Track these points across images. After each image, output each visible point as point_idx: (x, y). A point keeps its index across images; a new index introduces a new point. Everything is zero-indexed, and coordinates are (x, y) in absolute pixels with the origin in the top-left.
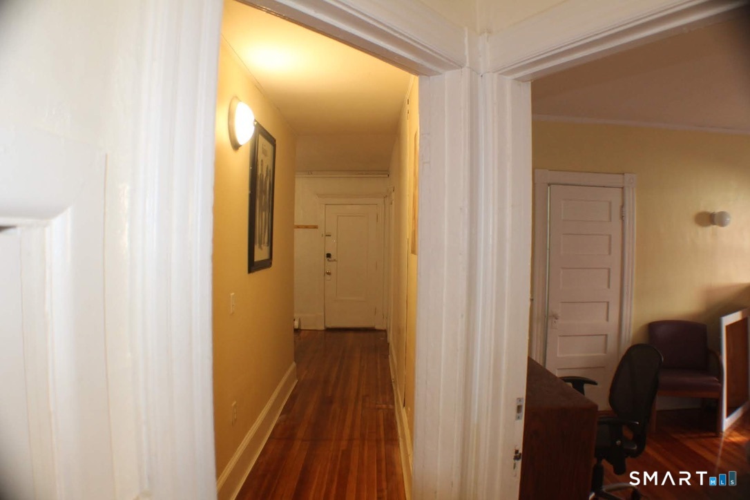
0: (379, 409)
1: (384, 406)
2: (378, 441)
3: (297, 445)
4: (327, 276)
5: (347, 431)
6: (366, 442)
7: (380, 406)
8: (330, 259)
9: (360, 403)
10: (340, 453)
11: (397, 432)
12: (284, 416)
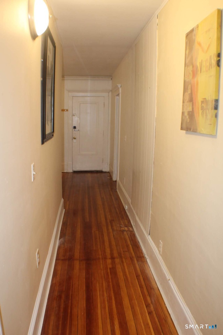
0: (123, 231)
1: (126, 229)
2: (132, 259)
3: (77, 264)
4: (74, 140)
5: (108, 251)
6: (124, 260)
7: (123, 229)
8: (75, 130)
9: (110, 227)
10: (109, 271)
11: (142, 251)
12: (62, 239)
